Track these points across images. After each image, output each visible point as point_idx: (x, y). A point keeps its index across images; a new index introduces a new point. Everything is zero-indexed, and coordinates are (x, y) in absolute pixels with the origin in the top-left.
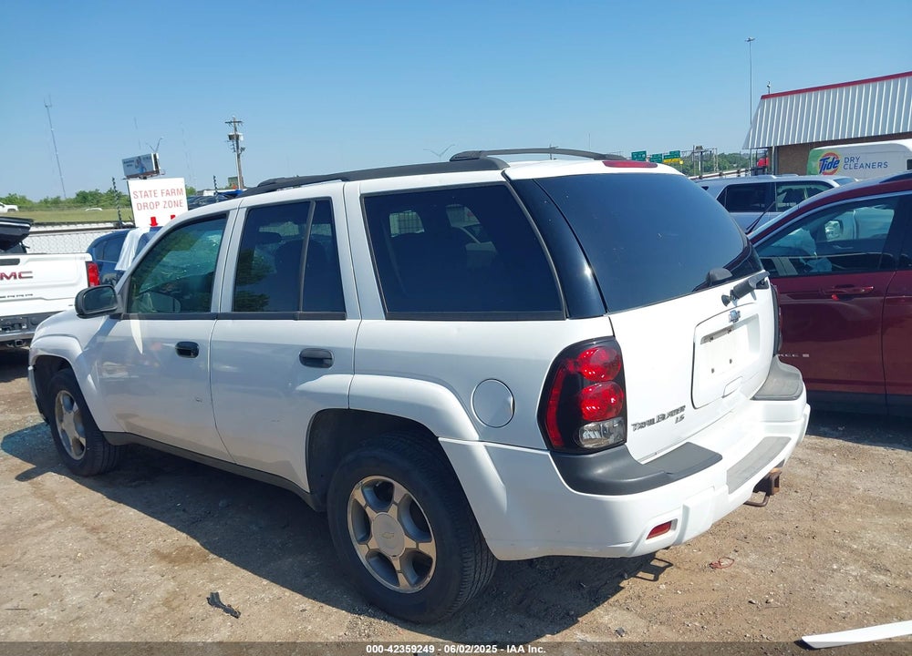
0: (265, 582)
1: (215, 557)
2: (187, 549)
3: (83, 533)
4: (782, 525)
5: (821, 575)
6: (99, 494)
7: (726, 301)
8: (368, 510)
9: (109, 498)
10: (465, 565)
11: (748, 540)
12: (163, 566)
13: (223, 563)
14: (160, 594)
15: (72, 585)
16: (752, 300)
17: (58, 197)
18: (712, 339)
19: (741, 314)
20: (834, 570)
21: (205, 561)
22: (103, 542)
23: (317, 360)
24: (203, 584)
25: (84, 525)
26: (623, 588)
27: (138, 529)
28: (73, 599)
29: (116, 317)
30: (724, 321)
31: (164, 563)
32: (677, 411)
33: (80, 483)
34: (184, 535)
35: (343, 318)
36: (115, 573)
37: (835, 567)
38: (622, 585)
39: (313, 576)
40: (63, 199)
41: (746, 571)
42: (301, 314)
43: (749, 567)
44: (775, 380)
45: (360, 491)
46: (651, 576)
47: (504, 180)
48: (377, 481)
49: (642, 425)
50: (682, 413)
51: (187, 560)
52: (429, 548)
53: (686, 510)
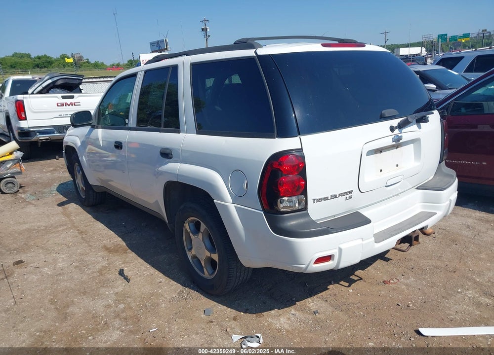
0: (149, 266)
1: (130, 251)
2: (119, 246)
3: (77, 233)
4: (439, 263)
5: (448, 294)
6: (90, 216)
7: (392, 129)
8: (191, 234)
9: (94, 218)
10: (230, 267)
11: (413, 270)
12: (105, 253)
13: (133, 255)
14: (98, 267)
15: (63, 258)
16: (417, 129)
17: (119, 63)
18: (381, 152)
19: (403, 138)
20: (458, 292)
21: (124, 253)
22: (83, 239)
23: (166, 154)
24: (120, 264)
25: (78, 230)
26: (329, 289)
27: (101, 234)
28: (61, 265)
29: (93, 127)
30: (389, 142)
31: (106, 252)
32: (347, 193)
33: (84, 209)
34: (120, 239)
35: (179, 132)
36: (83, 254)
37: (459, 290)
38: (328, 287)
39: (172, 265)
40: (121, 64)
41: (403, 287)
42: (163, 129)
43: (406, 285)
44: (438, 178)
45: (188, 224)
46: (347, 284)
47: (255, 55)
48: (195, 220)
49: (319, 200)
50: (350, 195)
51: (117, 251)
52: (215, 257)
53: (340, 250)
